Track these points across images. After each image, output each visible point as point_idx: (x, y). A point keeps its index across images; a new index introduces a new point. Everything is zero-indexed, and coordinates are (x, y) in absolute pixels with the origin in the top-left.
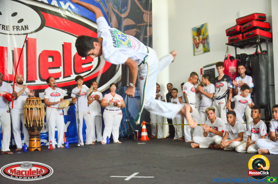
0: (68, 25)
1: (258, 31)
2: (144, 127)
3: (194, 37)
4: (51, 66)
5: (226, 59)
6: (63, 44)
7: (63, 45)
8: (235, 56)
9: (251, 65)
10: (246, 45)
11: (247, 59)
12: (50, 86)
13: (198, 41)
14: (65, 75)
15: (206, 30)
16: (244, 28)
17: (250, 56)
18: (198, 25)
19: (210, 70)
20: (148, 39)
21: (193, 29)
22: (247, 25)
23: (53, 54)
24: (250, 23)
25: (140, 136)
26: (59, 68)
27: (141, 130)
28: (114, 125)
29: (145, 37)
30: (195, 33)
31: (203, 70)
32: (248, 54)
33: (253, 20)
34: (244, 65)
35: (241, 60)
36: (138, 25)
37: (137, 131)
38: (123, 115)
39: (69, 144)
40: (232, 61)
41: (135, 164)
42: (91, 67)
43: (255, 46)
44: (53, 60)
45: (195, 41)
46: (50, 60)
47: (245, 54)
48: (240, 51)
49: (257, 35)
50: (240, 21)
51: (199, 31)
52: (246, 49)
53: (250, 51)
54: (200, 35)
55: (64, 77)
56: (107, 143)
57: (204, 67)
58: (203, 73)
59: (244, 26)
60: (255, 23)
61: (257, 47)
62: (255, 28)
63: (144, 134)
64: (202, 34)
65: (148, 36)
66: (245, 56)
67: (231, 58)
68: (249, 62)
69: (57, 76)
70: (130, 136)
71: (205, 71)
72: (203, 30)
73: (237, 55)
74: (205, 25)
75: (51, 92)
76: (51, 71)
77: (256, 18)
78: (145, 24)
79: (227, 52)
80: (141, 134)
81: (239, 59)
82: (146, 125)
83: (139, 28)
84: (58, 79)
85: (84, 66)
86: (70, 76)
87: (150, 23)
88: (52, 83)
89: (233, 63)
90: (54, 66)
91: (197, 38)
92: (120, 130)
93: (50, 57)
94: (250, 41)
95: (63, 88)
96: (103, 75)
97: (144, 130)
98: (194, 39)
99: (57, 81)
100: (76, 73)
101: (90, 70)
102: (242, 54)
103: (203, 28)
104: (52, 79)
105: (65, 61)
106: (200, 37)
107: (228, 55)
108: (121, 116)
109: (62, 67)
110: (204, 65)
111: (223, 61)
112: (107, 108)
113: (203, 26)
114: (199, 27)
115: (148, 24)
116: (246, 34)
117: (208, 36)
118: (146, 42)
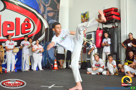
0: (19, 9)
1: (114, 17)
2: (56, 62)
3: (82, 18)
5: (98, 29)
7: (15, 19)
8: (102, 28)
9: (110, 33)
11: (108, 30)
12: (8, 40)
13: (84, 20)
15: (88, 15)
16: (107, 15)
17: (110, 29)
18: (84, 12)
19: (90, 35)
21: (82, 14)
22: (109, 13)
23: (10, 23)
24: (110, 12)
26: (13, 31)
27: (54, 64)
29: (58, 17)
30: (83, 16)
31: (86, 35)
32: (109, 28)
33: (112, 11)
34: (107, 33)
35: (105, 30)
37: (52, 64)
42: (30, 31)
43: (112, 24)
44: (10, 27)
45: (82, 20)
46: (8, 26)
47: (107, 27)
48: (105, 26)
49: (113, 18)
50: (105, 11)
51: (84, 15)
52: (107, 25)
53: (110, 26)
55: (16, 36)
56: (37, 70)
57: (86, 33)
58: (86, 36)
59: (107, 14)
60: (113, 13)
61: (113, 24)
62: (112, 15)
63: (56, 66)
64: (86, 17)
66: (107, 28)
67: (100, 29)
68: (109, 32)
69: (12, 35)
70: (49, 67)
71: (87, 35)
72: (86, 15)
73: (103, 28)
74: (87, 13)
75: (9, 43)
76: (9, 32)
77: (113, 10)
80: (54, 66)
83: (55, 12)
84: (13, 36)
85: (26, 30)
86: (19, 35)
89: (101, 31)
90: (10, 30)
91: (83, 19)
93: (8, 25)
94: (110, 21)
97: (56, 64)
98: (82, 19)
101: (29, 32)
102: (105, 27)
103: (87, 14)
104: (10, 36)
105: (16, 27)
107: (99, 27)
109: (14, 31)
110: (87, 32)
111: (96, 31)
113: (86, 13)
114: (85, 13)
116: (108, 17)
117: (89, 18)
118: (58, 19)
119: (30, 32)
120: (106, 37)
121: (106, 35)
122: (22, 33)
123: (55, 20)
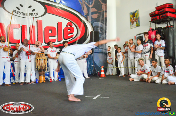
1: (168, 14)
2: (103, 69)
3: (131, 18)
4: (50, 36)
5: (150, 30)
7: (57, 23)
8: (154, 28)
9: (164, 34)
10: (161, 22)
11: (162, 30)
12: (50, 47)
13: (133, 20)
15: (138, 14)
16: (160, 12)
17: (164, 28)
18: (133, 11)
19: (140, 36)
20: (105, 19)
21: (131, 14)
22: (162, 10)
23: (52, 29)
25: (100, 75)
26: (55, 36)
27: (101, 71)
31: (136, 37)
32: (162, 27)
33: (166, 7)
34: (160, 34)
35: (158, 31)
36: (99, 11)
37: (99, 71)
39: (61, 78)
40: (153, 31)
42: (73, 35)
43: (166, 23)
44: (52, 32)
46: (50, 32)
47: (160, 27)
48: (158, 26)
49: (168, 16)
50: (158, 8)
51: (133, 14)
52: (161, 24)
53: (164, 26)
54: (134, 17)
55: (58, 42)
57: (137, 35)
58: (136, 38)
59: (160, 11)
60: (167, 9)
61: (168, 23)
62: (167, 12)
63: (103, 73)
64: (136, 16)
65: (104, 18)
66: (160, 28)
67: (153, 30)
69: (54, 41)
70: (95, 74)
72: (136, 14)
73: (156, 28)
75: (51, 50)
76: (51, 38)
78: (103, 11)
79: (150, 26)
80: (101, 73)
81: (157, 30)
82: (104, 68)
83: (100, 13)
84: (55, 42)
85: (69, 35)
86: (61, 41)
88: (51, 45)
89: (154, 33)
90: (52, 35)
91: (133, 18)
93: (50, 30)
94: (164, 20)
95: (57, 47)
96: (79, 40)
97: (103, 71)
98: (131, 19)
99: (54, 44)
100: (64, 39)
102: (159, 28)
103: (136, 13)
106: (135, 18)
107: (151, 28)
109: (56, 36)
111: (148, 31)
113: (136, 11)
114: (134, 12)
115: (105, 11)
116: (162, 15)
117: (139, 17)
118: (103, 21)
119: (73, 37)
120: (158, 39)
121: (159, 36)
122: (65, 38)
123: (99, 22)
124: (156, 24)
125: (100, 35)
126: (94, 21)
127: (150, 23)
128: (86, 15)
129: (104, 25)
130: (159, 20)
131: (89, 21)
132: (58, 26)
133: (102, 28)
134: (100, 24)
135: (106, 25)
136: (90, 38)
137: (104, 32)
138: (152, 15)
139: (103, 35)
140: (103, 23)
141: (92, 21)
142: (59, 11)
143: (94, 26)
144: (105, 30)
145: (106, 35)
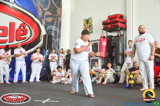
0: (14, 12)
6: (10, 23)
8: (106, 36)
10: (113, 31)
13: (87, 27)
14: (10, 41)
28: (37, 71)
36: (53, 15)
38: (43, 66)
41: (49, 94)
44: (3, 32)
45: (85, 27)
51: (87, 21)
54: (88, 23)
65: (59, 22)
79: (102, 34)
86: (13, 42)
87: (60, 15)
92: (40, 74)
93: (1, 30)
99: (5, 44)
108: (42, 67)
109: (8, 37)
112: (34, 61)
115: (59, 15)
117: (92, 24)
118: (58, 25)
124: (108, 32)
125: (53, 39)
126: (48, 24)
127: (102, 30)
128: (40, 18)
129: (58, 30)
130: (111, 29)
131: (43, 24)
132: (11, 27)
133: (56, 32)
134: (54, 28)
135: (60, 29)
136: (43, 41)
137: (58, 36)
138: (105, 23)
139: (57, 39)
140: (57, 27)
141: (46, 24)
142: (12, 11)
143: (47, 29)
144: (59, 35)
145: (59, 39)
